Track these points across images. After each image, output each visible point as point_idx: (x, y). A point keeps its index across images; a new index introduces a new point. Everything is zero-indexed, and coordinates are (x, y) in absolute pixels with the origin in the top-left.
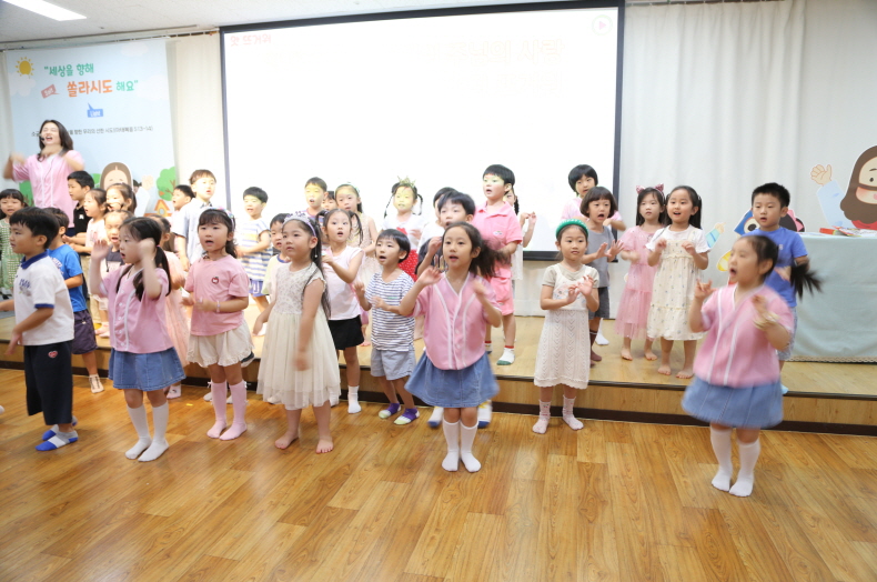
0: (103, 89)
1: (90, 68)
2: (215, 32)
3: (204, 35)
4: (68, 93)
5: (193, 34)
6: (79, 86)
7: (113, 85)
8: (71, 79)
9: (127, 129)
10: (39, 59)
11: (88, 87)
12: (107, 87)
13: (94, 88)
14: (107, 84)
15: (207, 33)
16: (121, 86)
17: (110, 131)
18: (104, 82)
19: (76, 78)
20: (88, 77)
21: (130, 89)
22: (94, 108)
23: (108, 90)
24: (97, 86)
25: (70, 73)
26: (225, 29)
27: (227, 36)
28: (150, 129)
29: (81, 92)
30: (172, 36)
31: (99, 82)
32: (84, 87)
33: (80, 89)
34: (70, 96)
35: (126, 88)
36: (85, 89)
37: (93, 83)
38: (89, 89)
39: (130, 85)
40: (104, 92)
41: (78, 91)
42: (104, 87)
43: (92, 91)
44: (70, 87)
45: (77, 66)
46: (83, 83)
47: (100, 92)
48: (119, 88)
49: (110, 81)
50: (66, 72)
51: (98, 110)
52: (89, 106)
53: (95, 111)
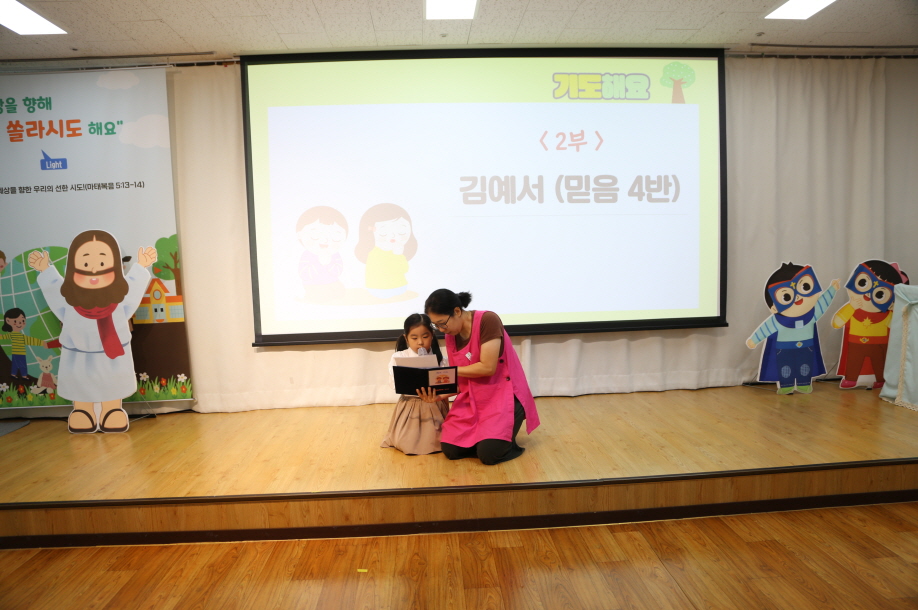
0: (66, 132)
1: (47, 103)
2: (232, 63)
3: (216, 66)
4: (7, 137)
5: (199, 64)
6: (26, 127)
7: (84, 127)
8: (13, 118)
9: (104, 186)
11: (42, 129)
12: (74, 130)
13: (52, 130)
14: (73, 126)
15: (219, 64)
16: (96, 128)
17: (78, 188)
18: (69, 122)
19: (22, 116)
20: (42, 115)
21: (111, 132)
22: (52, 157)
23: (75, 133)
24: (56, 126)
25: (12, 109)
26: (247, 60)
27: (252, 69)
28: (140, 185)
29: (29, 135)
31: (61, 122)
32: (35, 128)
33: (28, 131)
34: (12, 140)
35: (104, 131)
36: (37, 131)
37: (51, 123)
38: (45, 132)
39: (110, 126)
40: (69, 136)
41: (25, 134)
42: (69, 129)
43: (48, 134)
44: (12, 129)
45: (25, 100)
46: (34, 123)
47: (62, 136)
48: (92, 130)
49: (78, 121)
50: (5, 109)
51: (58, 160)
52: (44, 154)
53: (53, 161)
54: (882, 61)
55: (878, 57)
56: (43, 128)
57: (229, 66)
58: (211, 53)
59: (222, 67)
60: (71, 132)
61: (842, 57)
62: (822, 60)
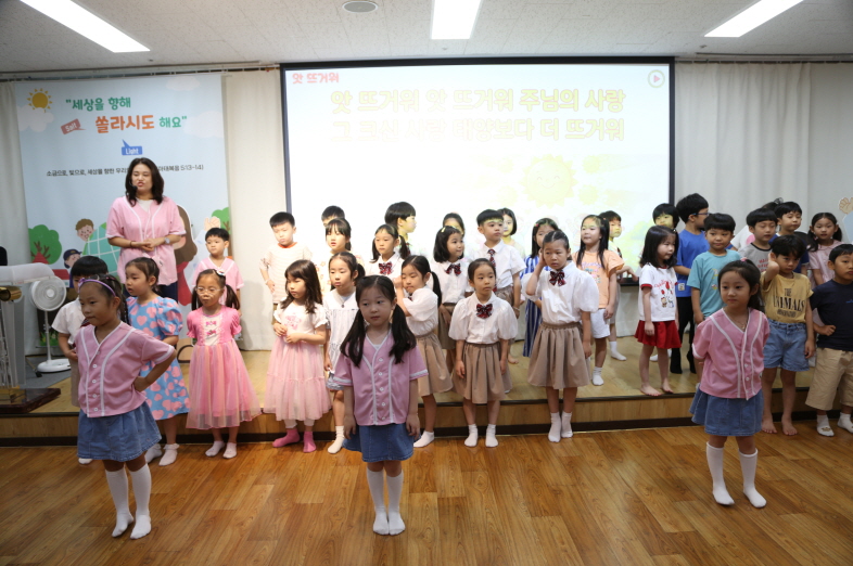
0: (142, 125)
1: (127, 102)
2: (273, 68)
3: (260, 72)
4: (96, 129)
5: (246, 70)
6: (110, 121)
7: (156, 121)
8: (101, 114)
9: (172, 168)
10: (58, 92)
11: (123, 122)
12: (148, 123)
13: (130, 123)
14: (147, 120)
15: (263, 69)
16: (165, 122)
18: (144, 117)
19: (108, 112)
20: (123, 112)
21: (177, 125)
22: (131, 145)
23: (148, 126)
24: (134, 121)
25: (100, 107)
26: (285, 66)
27: (289, 74)
28: (200, 167)
29: (113, 127)
30: (230, 70)
31: (138, 117)
32: (117, 122)
33: (112, 124)
34: (100, 132)
35: (172, 124)
36: (119, 125)
37: (130, 118)
38: (125, 125)
39: (176, 121)
40: (144, 128)
41: (109, 127)
42: (144, 122)
43: (128, 126)
44: (99, 123)
45: (110, 100)
46: (117, 118)
47: (138, 128)
48: (163, 124)
49: (151, 116)
50: (94, 106)
51: (135, 148)
52: (125, 143)
53: (132, 148)
54: (808, 66)
55: (804, 62)
57: (270, 71)
58: (257, 62)
59: (264, 72)
60: (145, 126)
61: (774, 62)
62: (757, 65)
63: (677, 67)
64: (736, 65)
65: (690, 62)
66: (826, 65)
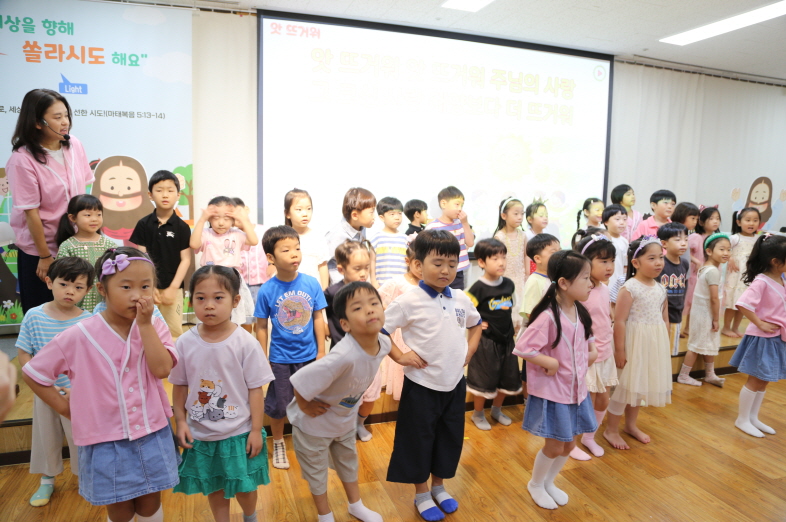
0: (87, 59)
1: (69, 28)
2: (247, 13)
3: (232, 15)
4: (23, 56)
5: (216, 11)
6: (44, 49)
7: (107, 56)
8: (31, 38)
9: (125, 114)
11: (62, 52)
12: (97, 57)
13: (72, 54)
14: (95, 53)
15: (235, 13)
16: (119, 58)
17: (98, 113)
18: (91, 50)
19: (40, 37)
20: (60, 38)
21: (134, 63)
22: (71, 81)
23: (97, 61)
24: (78, 52)
25: (29, 27)
26: (262, 13)
27: (267, 22)
28: (161, 116)
29: (48, 57)
30: (202, 9)
31: (83, 48)
32: (54, 51)
33: (47, 53)
34: (28, 60)
35: (128, 62)
36: (57, 55)
37: (72, 48)
38: (65, 56)
39: (134, 58)
40: (90, 62)
41: (43, 55)
42: (91, 56)
43: (68, 58)
44: (28, 49)
45: (44, 22)
46: (54, 46)
47: (83, 62)
48: (116, 60)
49: (101, 50)
50: (21, 28)
51: (78, 85)
52: (63, 77)
53: (73, 85)
54: (703, 76)
55: (700, 73)
56: (64, 52)
57: (244, 17)
58: (237, 3)
59: (238, 16)
60: (93, 60)
63: (616, 64)
64: (655, 69)
65: (623, 62)
66: (713, 78)
